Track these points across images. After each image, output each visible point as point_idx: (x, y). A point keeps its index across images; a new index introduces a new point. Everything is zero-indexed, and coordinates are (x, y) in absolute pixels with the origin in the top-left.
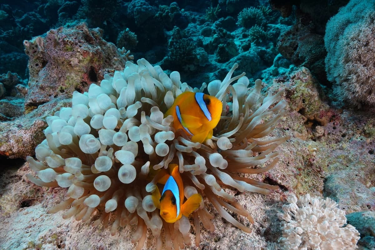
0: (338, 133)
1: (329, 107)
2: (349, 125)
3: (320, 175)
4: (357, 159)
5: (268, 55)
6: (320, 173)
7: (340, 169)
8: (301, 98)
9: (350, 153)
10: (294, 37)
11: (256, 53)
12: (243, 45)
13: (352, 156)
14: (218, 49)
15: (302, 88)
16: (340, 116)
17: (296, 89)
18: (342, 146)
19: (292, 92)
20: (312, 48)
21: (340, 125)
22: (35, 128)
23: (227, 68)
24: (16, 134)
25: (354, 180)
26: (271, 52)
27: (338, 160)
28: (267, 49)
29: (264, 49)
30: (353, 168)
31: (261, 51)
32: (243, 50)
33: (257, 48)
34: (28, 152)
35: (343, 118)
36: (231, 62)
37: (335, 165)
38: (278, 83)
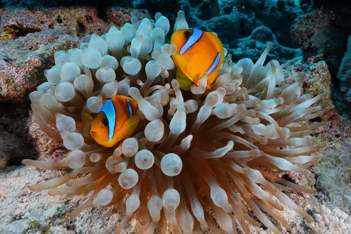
0: (333, 133)
1: (334, 107)
2: (345, 128)
3: (312, 170)
4: (345, 161)
5: (248, 24)
6: (311, 168)
7: (330, 168)
8: (314, 93)
9: (341, 154)
10: (312, 23)
11: (237, 19)
12: (225, 6)
13: (342, 157)
14: (202, 4)
15: (318, 83)
16: (339, 118)
17: (313, 82)
18: (334, 146)
19: (308, 85)
20: (328, 40)
21: (337, 126)
22: (30, 68)
23: (207, 26)
24: (5, 71)
25: (340, 180)
26: (252, 22)
27: (330, 159)
28: (249, 17)
29: (246, 17)
30: (341, 168)
31: (243, 18)
32: (224, 12)
33: (239, 14)
34: (20, 97)
35: (342, 120)
36: (212, 22)
37: (326, 163)
38: (296, 71)
